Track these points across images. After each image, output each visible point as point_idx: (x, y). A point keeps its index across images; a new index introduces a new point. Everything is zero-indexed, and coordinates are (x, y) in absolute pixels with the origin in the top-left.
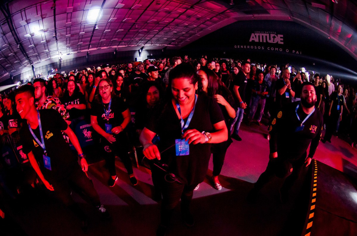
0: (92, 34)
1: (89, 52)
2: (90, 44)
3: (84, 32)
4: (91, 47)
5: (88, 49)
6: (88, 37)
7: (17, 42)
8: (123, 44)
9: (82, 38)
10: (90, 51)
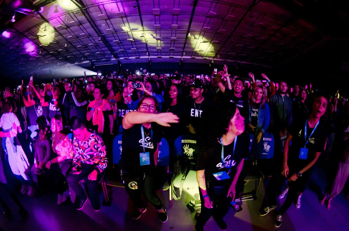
0: (185, 40)
1: (182, 60)
2: (183, 51)
3: (176, 38)
4: (184, 54)
5: (182, 56)
6: (182, 44)
7: (97, 34)
8: (219, 57)
9: (174, 44)
10: (183, 58)
